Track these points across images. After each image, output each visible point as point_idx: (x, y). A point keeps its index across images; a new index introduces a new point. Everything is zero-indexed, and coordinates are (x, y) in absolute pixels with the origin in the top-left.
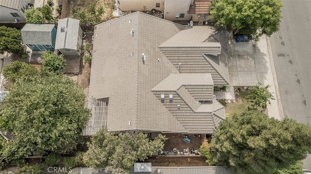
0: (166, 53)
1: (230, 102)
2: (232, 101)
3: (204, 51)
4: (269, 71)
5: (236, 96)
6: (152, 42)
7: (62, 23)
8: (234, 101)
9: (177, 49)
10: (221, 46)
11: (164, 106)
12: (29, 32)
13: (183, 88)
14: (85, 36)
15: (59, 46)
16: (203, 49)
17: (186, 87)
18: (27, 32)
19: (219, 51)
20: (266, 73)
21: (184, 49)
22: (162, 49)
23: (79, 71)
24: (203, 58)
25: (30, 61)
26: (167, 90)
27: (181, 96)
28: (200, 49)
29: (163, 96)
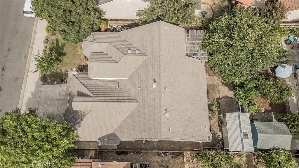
0: (131, 97)
1: (74, 69)
2: (72, 70)
3: (91, 98)
4: (25, 100)
5: (66, 74)
6: (146, 105)
7: (249, 146)
8: (70, 70)
9: (119, 101)
10: (72, 102)
11: (136, 46)
12: (282, 134)
13: (117, 61)
14: (220, 143)
15: (245, 117)
16: (93, 100)
17: (114, 61)
18: (284, 134)
19: (76, 98)
20: (29, 99)
21: (112, 100)
22: (136, 101)
23: (219, 101)
24: (94, 94)
25: (272, 113)
26: (133, 56)
27: (120, 52)
28: (95, 100)
29: (137, 52)
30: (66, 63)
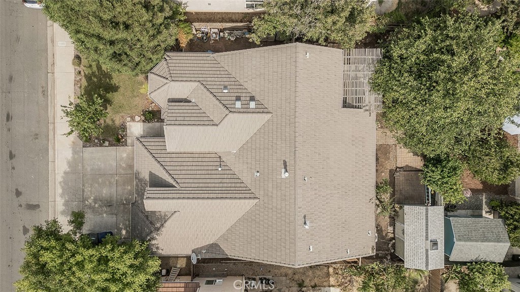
0: (244, 189)
1: (137, 117)
2: (133, 119)
3: (176, 192)
5: (124, 128)
6: (271, 207)
7: (437, 261)
8: (129, 119)
9: (224, 196)
10: (144, 201)
11: (250, 90)
12: (494, 241)
13: (216, 121)
14: (390, 245)
15: (437, 213)
16: (178, 196)
17: (211, 123)
18: (498, 241)
19: (149, 192)
20: (65, 173)
21: (212, 195)
22: (252, 196)
23: (395, 175)
24: (179, 181)
25: (483, 195)
26: (245, 115)
27: (221, 105)
28: (182, 196)
29: (252, 105)
30: (120, 107)
